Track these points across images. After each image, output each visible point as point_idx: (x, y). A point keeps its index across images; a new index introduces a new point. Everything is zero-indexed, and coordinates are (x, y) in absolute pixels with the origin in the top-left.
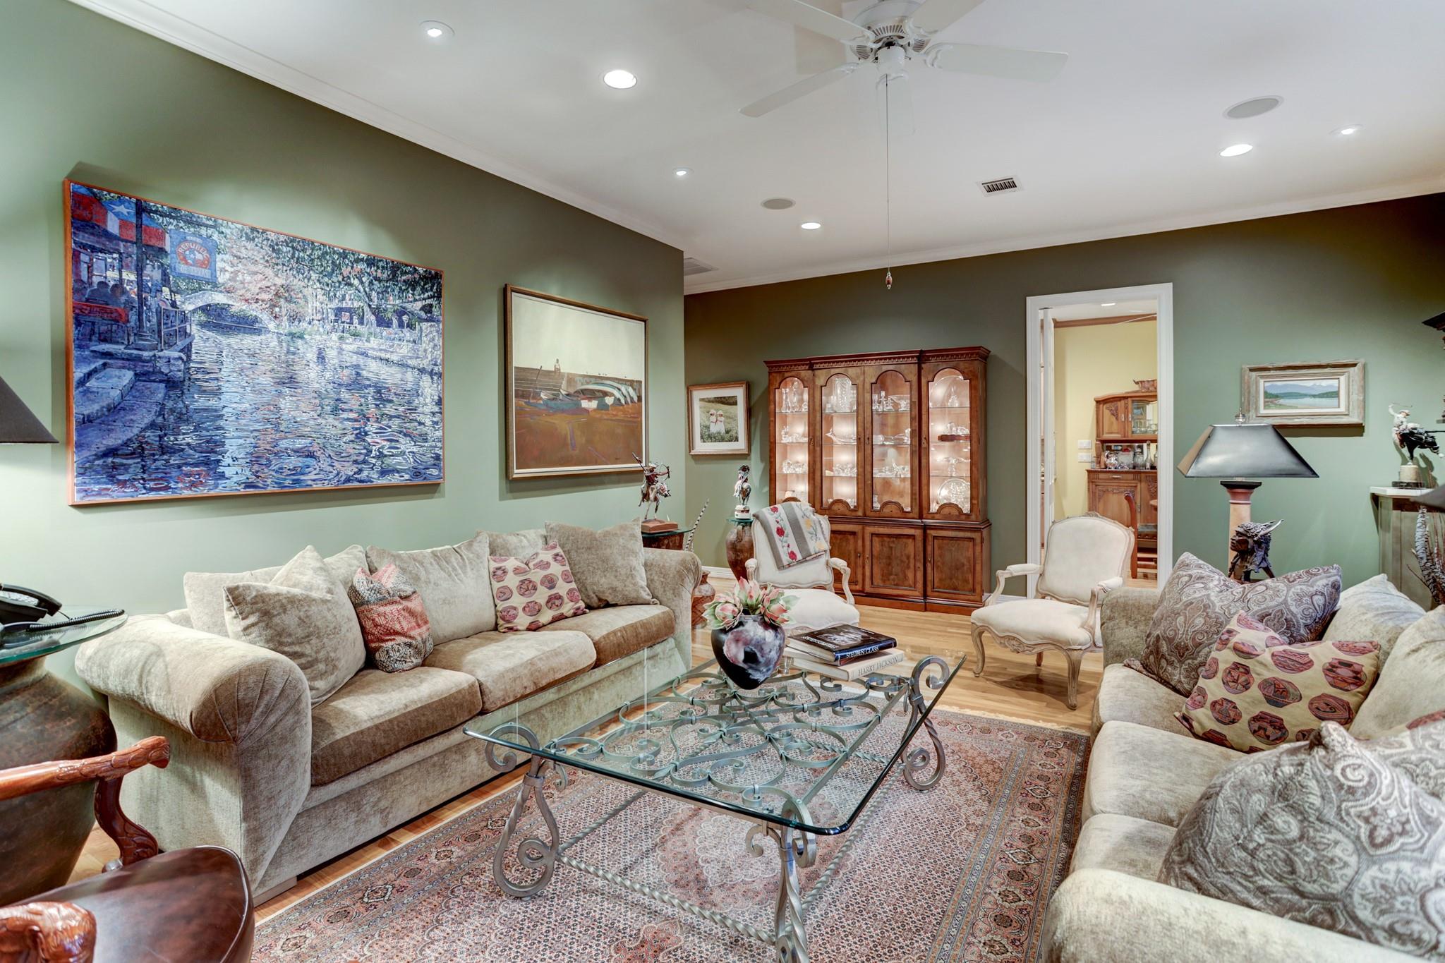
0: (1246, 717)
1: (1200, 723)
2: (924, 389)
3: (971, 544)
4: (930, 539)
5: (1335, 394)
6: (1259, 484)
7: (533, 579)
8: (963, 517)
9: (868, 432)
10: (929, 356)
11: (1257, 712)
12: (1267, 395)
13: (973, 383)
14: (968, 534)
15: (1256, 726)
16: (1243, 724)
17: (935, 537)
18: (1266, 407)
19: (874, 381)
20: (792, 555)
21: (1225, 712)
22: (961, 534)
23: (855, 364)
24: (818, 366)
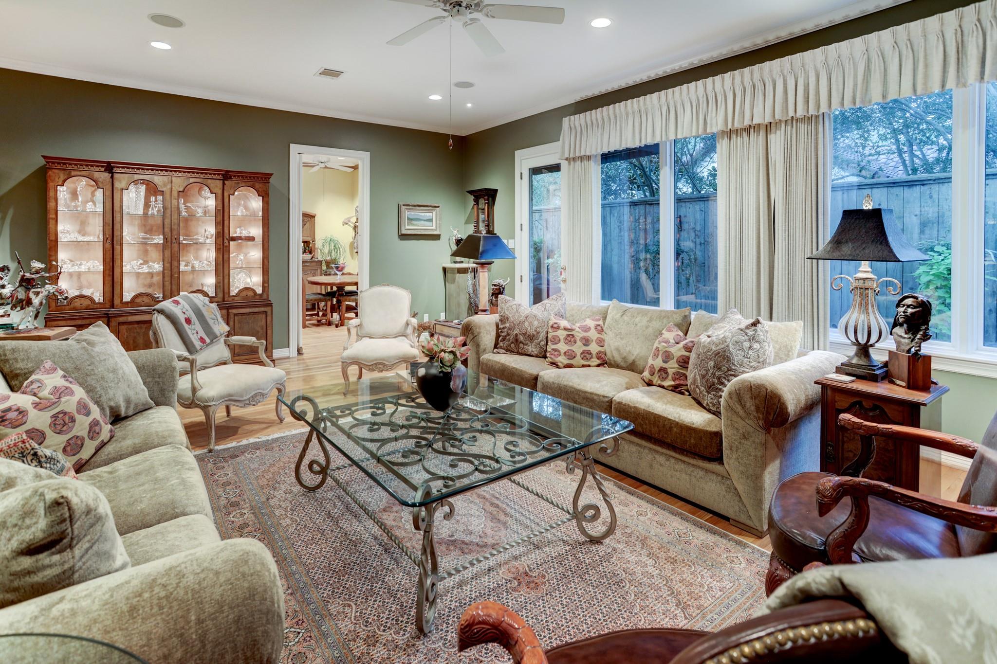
0: (578, 354)
1: (561, 363)
2: (226, 200)
3: (264, 316)
4: (232, 316)
5: (431, 220)
6: (493, 262)
7: (68, 410)
8: (258, 297)
9: (175, 233)
10: (231, 176)
11: (581, 351)
12: (408, 219)
13: (265, 199)
14: (262, 309)
15: (582, 356)
16: (578, 357)
17: (236, 315)
18: (408, 225)
19: (181, 189)
20: (202, 340)
21: (571, 355)
22: (257, 310)
23: (162, 173)
24: (118, 170)
